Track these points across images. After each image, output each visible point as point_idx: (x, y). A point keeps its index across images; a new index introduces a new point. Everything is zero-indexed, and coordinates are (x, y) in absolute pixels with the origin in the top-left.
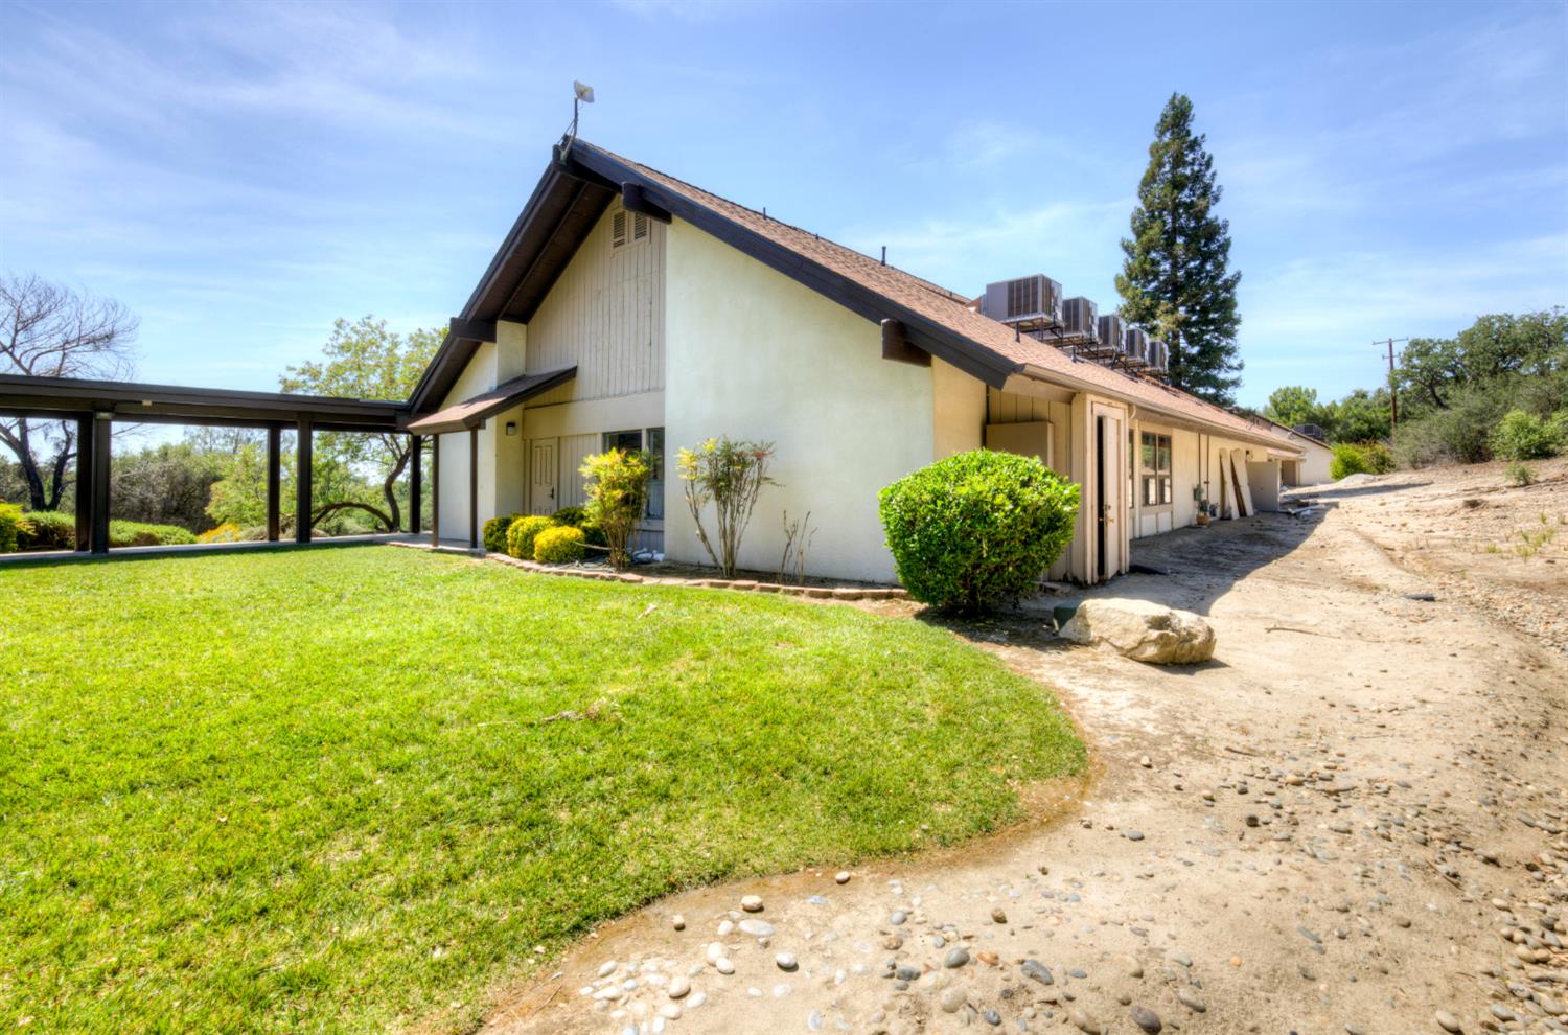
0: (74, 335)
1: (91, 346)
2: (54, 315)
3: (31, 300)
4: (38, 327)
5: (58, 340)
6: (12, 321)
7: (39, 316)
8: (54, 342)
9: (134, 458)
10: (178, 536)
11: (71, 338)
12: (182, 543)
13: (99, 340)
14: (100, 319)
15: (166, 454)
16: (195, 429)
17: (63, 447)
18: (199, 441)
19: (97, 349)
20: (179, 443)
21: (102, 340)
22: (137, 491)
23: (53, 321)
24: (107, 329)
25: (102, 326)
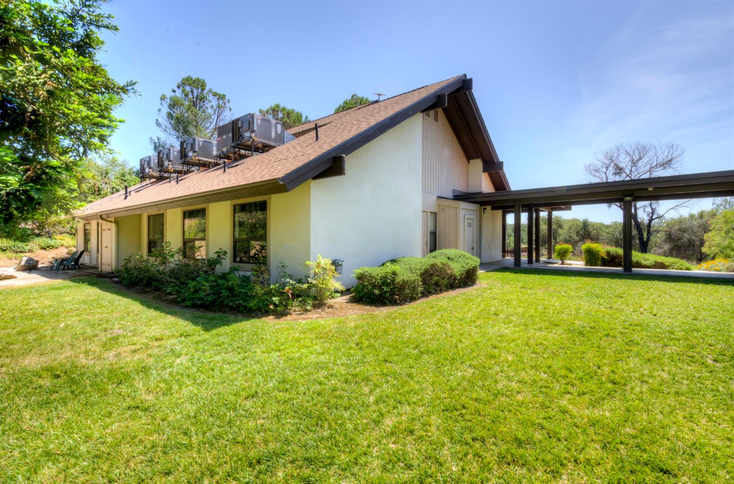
0: (655, 164)
1: (662, 167)
2: (646, 156)
3: (637, 152)
4: (640, 163)
5: (648, 167)
6: (630, 163)
7: (640, 159)
8: (646, 169)
9: (685, 219)
10: (678, 264)
11: (653, 165)
12: (681, 269)
13: (666, 164)
14: (666, 154)
15: (702, 216)
16: (719, 200)
17: (651, 215)
18: (722, 208)
19: (665, 168)
20: (710, 209)
21: (667, 163)
22: (686, 235)
23: (645, 159)
24: (669, 158)
25: (667, 156)
